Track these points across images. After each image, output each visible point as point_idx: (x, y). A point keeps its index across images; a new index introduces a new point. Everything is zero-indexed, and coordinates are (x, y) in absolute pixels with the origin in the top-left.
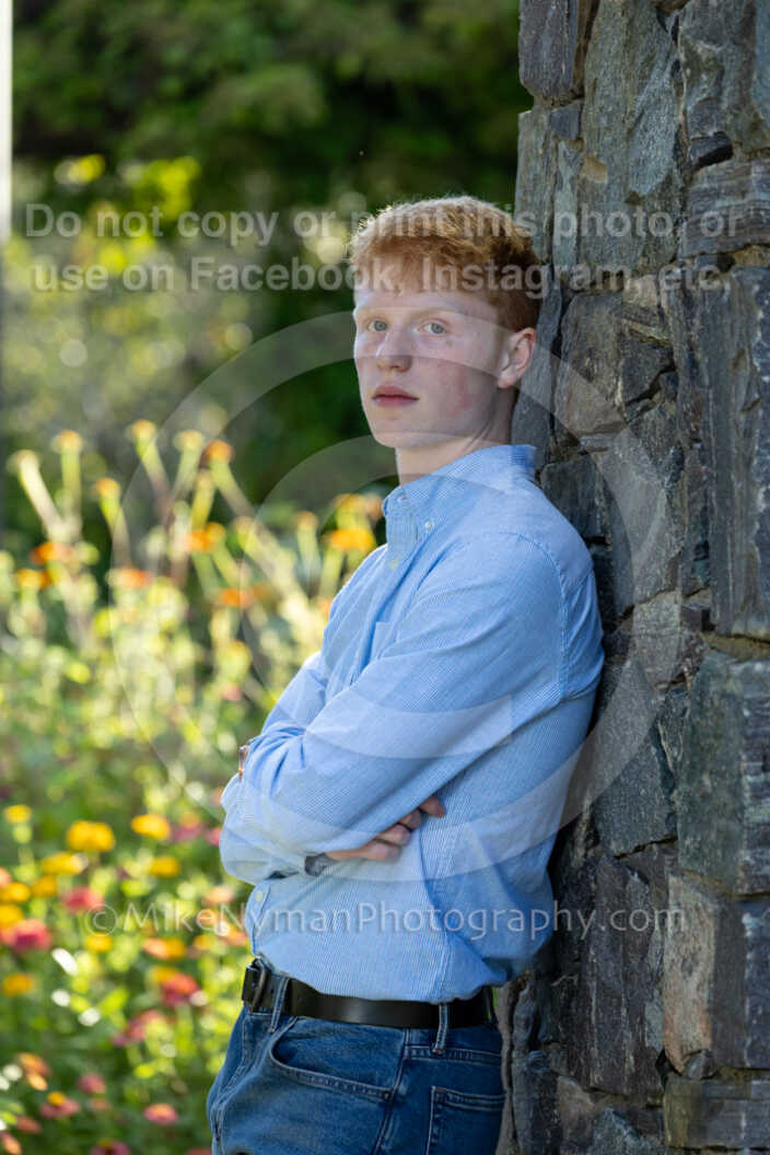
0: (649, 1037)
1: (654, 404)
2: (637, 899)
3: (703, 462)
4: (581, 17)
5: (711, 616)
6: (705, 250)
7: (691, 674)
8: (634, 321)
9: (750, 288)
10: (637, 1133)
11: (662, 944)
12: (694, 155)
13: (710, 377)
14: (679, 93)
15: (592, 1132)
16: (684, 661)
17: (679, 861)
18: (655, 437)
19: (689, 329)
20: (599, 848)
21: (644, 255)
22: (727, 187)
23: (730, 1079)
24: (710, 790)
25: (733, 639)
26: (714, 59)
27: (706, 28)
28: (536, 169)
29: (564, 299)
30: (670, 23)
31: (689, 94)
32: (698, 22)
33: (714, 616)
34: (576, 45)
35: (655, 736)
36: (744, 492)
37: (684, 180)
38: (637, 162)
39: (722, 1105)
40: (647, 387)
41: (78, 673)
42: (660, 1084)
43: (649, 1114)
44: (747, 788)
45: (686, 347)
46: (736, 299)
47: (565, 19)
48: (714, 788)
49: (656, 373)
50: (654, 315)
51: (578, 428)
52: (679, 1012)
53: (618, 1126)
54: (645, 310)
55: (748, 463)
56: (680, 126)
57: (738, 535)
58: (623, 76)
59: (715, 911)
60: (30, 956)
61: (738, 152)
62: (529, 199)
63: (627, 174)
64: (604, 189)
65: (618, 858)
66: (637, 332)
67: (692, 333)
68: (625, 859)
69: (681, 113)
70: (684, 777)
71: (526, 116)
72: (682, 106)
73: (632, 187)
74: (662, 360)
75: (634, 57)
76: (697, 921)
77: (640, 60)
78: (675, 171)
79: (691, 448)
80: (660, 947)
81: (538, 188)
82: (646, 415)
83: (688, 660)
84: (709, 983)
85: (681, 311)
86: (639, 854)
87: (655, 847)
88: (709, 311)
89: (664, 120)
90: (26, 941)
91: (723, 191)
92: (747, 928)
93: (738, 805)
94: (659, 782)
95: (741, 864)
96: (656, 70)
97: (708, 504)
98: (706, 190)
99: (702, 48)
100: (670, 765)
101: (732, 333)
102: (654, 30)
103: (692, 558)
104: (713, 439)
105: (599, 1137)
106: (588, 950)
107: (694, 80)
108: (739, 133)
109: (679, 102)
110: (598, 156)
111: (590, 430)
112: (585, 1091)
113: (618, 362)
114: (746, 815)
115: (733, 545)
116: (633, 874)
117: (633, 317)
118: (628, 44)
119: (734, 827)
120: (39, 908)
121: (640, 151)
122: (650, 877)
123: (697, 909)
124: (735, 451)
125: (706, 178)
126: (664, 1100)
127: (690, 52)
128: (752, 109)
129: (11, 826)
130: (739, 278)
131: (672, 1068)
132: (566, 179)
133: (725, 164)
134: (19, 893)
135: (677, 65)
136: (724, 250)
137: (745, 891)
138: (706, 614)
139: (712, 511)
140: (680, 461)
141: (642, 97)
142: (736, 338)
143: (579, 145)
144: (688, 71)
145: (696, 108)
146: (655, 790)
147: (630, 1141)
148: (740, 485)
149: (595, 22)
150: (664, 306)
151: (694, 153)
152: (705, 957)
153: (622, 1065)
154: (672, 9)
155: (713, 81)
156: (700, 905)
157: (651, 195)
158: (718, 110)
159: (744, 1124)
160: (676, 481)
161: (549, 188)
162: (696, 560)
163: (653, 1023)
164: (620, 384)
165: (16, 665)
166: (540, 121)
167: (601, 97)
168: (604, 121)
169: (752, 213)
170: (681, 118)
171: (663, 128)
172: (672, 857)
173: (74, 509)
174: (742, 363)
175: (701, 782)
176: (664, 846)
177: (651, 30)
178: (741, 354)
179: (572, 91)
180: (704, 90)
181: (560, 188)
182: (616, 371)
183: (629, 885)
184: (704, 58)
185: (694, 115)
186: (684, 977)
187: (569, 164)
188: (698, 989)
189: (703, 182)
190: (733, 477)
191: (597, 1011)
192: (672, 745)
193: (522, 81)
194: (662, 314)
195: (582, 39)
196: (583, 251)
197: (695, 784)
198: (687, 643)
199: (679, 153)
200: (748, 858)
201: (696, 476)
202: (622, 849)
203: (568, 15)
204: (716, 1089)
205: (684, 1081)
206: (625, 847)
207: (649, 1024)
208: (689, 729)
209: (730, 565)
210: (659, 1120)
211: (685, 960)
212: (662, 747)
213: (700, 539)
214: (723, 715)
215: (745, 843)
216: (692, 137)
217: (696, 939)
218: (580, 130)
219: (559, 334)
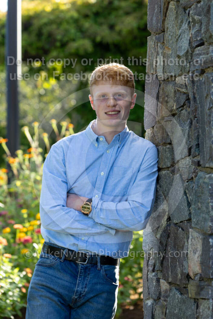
0: (184, 270)
1: (184, 109)
2: (181, 235)
3: (198, 123)
4: (164, 11)
5: (200, 162)
6: (198, 69)
7: (195, 177)
8: (179, 87)
9: (210, 78)
10: (181, 294)
11: (188, 246)
12: (194, 45)
13: (199, 101)
14: (190, 29)
15: (169, 293)
16: (193, 174)
17: (192, 225)
18: (184, 117)
19: (193, 89)
20: (170, 221)
21: (181, 71)
22: (203, 52)
23: (206, 281)
24: (200, 207)
25: (206, 168)
26: (199, 20)
27: (197, 12)
28: (152, 51)
29: (160, 83)
30: (187, 12)
31: (193, 29)
32: (195, 11)
33: (201, 162)
34: (162, 19)
35: (185, 193)
36: (209, 130)
37: (192, 51)
38: (179, 47)
39: (204, 287)
40: (182, 104)
41: (38, 178)
42: (187, 282)
43: (184, 289)
44: (210, 206)
45: (192, 94)
46: (206, 81)
47: (159, 12)
48: (201, 206)
49: (185, 100)
50: (184, 86)
51: (164, 115)
52: (192, 263)
53: (176, 292)
54: (182, 85)
55: (210, 123)
56: (191, 37)
57: (207, 142)
58: (175, 26)
59: (202, 238)
60: (27, 245)
61: (206, 43)
62: (150, 58)
63: (177, 50)
64: (170, 54)
65: (175, 224)
66: (179, 90)
67: (194, 90)
68: (178, 225)
69: (191, 34)
70: (193, 204)
71: (149, 38)
72: (191, 32)
73: (178, 53)
74: (186, 97)
75: (178, 21)
76: (197, 240)
77: (179, 21)
78: (189, 49)
79: (194, 119)
80: (187, 247)
81: (153, 55)
82: (182, 111)
83: (194, 174)
84: (201, 256)
85: (191, 85)
86: (181, 223)
87: (185, 221)
88: (199, 84)
89: (186, 36)
90: (26, 241)
91: (202, 54)
92: (211, 242)
93: (208, 211)
94: (187, 205)
95: (209, 226)
96: (184, 24)
97: (199, 134)
98: (198, 53)
99: (196, 17)
100: (189, 201)
101: (205, 90)
102: (183, 14)
103: (195, 148)
104: (200, 117)
105: (171, 295)
106: (168, 247)
107: (194, 26)
108: (206, 38)
109: (190, 32)
110: (169, 46)
111: (167, 116)
112: (167, 283)
113: (174, 98)
114: (210, 213)
115: (206, 144)
116: (180, 228)
117: (178, 87)
118: (176, 18)
119: (207, 216)
120: (29, 234)
121: (180, 44)
122: (185, 229)
123: (197, 237)
124: (206, 120)
125: (198, 50)
126: (189, 286)
127: (193, 19)
128: (210, 32)
129: (23, 214)
130: (207, 76)
131: (191, 278)
132: (160, 53)
133: (203, 47)
134: (25, 230)
135: (189, 22)
136: (203, 69)
137: (210, 233)
138: (199, 162)
139: (200, 135)
140: (191, 123)
141: (180, 31)
142: (206, 91)
143: (163, 44)
144: (192, 23)
145: (194, 33)
146: (186, 207)
147: (180, 296)
148: (207, 129)
149: (167, 13)
150: (187, 84)
151: (194, 44)
152: (199, 250)
153: (177, 276)
154: (188, 8)
155: (199, 26)
156: (198, 236)
157: (183, 55)
158: (201, 33)
159: (210, 292)
160: (190, 128)
161: (156, 55)
162: (196, 148)
163: (186, 266)
164: (175, 104)
165: (23, 176)
166: (153, 39)
167: (169, 31)
168: (170, 37)
169: (210, 59)
170: (190, 35)
171: (186, 38)
172: (190, 224)
173: (37, 140)
174: (208, 97)
175: (198, 205)
176: (188, 221)
177: (182, 14)
178: (207, 95)
179: (161, 30)
180: (197, 28)
181: (159, 55)
182: (174, 101)
183: (179, 231)
184: (197, 20)
185: (194, 34)
186: (194, 255)
187: (161, 49)
188: (198, 258)
189: (197, 51)
190: (206, 127)
191: (170, 263)
192: (190, 195)
193: (148, 29)
194: (186, 86)
195: (164, 17)
196: (165, 70)
197: (196, 205)
198: (194, 169)
199: (190, 44)
200: (211, 224)
201: (196, 126)
202: (177, 222)
203: (160, 12)
204: (203, 284)
205: (194, 281)
206: (178, 221)
207: (184, 267)
208: (195, 191)
209: (205, 149)
210: (187, 291)
211: (194, 251)
212: (187, 196)
213: (197, 143)
214: (204, 188)
215: (210, 221)
216: (194, 40)
217: (197, 245)
218: (164, 40)
219: (159, 92)
